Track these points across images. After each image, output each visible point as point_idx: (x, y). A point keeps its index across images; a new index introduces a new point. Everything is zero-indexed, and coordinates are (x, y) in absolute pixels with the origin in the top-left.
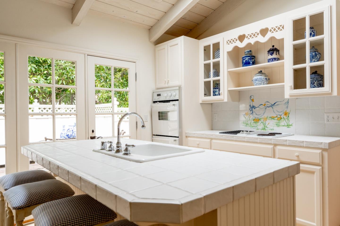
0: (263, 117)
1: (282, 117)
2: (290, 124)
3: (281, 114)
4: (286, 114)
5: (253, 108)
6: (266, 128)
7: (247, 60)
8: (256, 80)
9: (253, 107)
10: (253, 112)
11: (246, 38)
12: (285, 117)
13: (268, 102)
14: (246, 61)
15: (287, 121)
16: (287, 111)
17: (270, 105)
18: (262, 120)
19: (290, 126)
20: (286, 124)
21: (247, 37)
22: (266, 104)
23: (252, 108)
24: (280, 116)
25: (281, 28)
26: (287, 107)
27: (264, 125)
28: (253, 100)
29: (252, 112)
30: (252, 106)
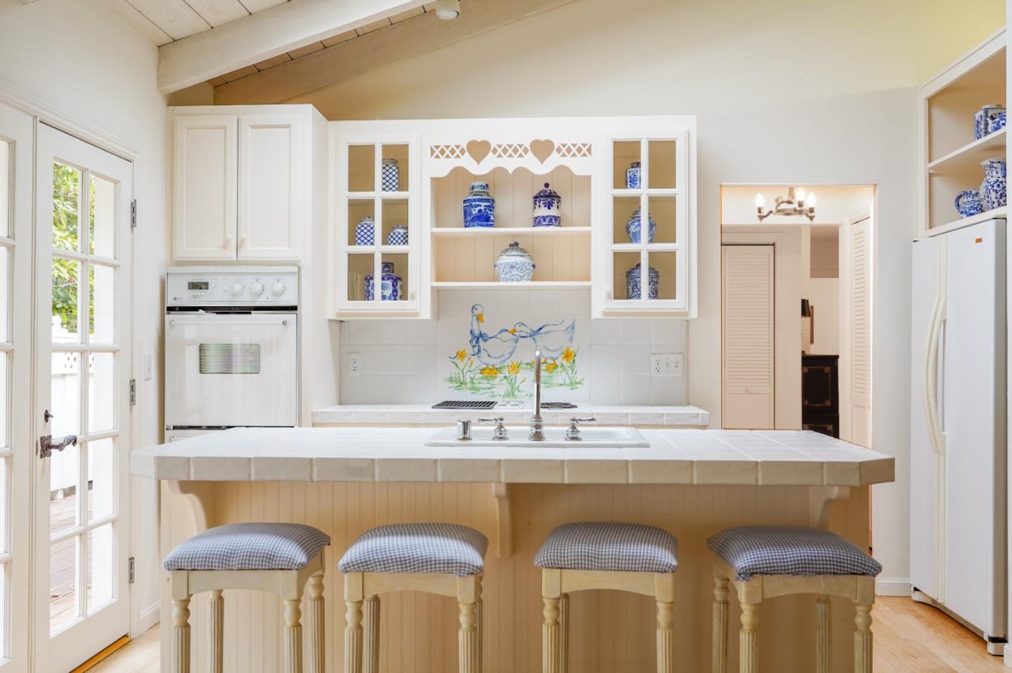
0: (509, 362)
1: (558, 362)
2: (578, 380)
3: (554, 355)
4: (567, 356)
5: (481, 340)
6: (516, 393)
7: (482, 208)
8: (512, 267)
9: (481, 335)
10: (479, 351)
11: (491, 153)
12: (565, 362)
13: (523, 324)
14: (480, 211)
15: (570, 372)
16: (571, 350)
17: (529, 332)
18: (506, 372)
19: (578, 385)
20: (568, 381)
21: (495, 151)
22: (518, 328)
23: (478, 338)
24: (554, 360)
25: (585, 150)
26: (571, 340)
27: (512, 383)
28: (479, 318)
29: (476, 349)
30: (477, 333)
